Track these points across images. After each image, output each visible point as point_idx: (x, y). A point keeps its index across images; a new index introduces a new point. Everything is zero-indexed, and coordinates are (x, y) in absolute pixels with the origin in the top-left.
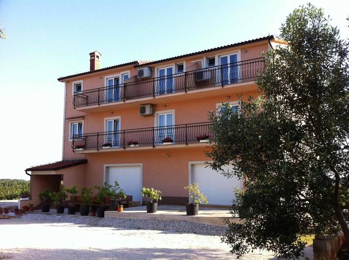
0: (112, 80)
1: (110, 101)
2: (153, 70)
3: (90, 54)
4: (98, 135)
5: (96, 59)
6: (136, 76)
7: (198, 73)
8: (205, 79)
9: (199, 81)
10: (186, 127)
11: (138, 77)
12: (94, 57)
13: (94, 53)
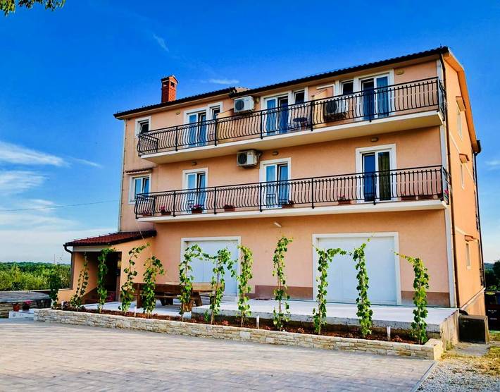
0: (195, 116)
1: (192, 144)
2: (258, 100)
3: (162, 80)
4: (175, 194)
5: (170, 87)
6: (233, 109)
7: (328, 102)
8: (340, 112)
9: (329, 114)
10: (313, 182)
11: (235, 111)
12: (167, 83)
13: (168, 78)
